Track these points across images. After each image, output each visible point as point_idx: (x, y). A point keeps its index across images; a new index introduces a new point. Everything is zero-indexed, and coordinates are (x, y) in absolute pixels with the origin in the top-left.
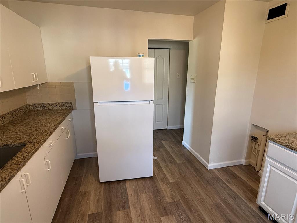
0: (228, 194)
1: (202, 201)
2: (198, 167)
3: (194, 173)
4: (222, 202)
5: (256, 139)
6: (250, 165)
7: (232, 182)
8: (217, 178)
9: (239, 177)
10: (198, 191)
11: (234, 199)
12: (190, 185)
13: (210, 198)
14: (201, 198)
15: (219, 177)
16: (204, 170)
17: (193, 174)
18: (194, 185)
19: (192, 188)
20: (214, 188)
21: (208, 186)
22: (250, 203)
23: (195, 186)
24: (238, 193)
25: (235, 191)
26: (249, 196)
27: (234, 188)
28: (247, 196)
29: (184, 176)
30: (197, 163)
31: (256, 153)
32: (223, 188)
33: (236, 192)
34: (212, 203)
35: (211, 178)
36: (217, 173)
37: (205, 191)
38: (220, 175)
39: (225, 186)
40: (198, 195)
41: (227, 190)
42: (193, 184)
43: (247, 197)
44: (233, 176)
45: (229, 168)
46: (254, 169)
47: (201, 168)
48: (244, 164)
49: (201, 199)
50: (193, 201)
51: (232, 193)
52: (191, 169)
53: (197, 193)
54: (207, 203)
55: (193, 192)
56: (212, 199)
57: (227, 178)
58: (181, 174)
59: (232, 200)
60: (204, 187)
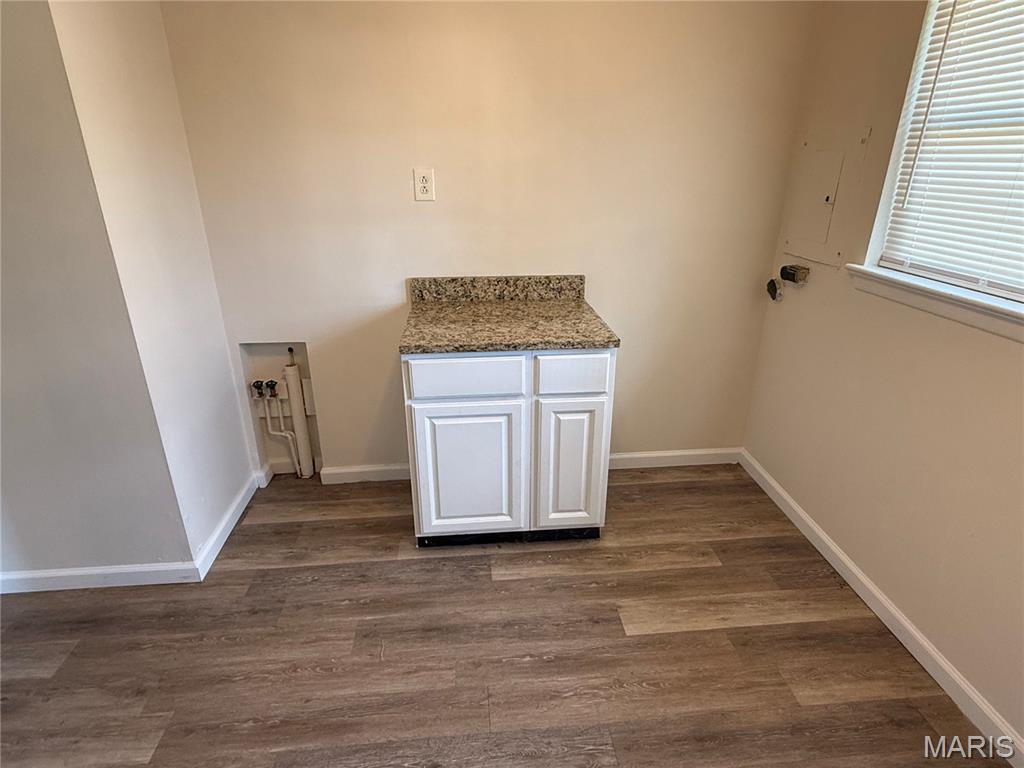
0: (343, 583)
1: (327, 669)
2: (159, 609)
3: (179, 636)
4: (362, 614)
5: (272, 385)
6: (275, 475)
7: (306, 549)
8: (263, 576)
9: (300, 525)
10: (275, 662)
11: (364, 578)
12: (228, 679)
13: (327, 640)
14: (314, 669)
15: (264, 570)
16: (196, 595)
17: (177, 641)
18: (241, 663)
19: (247, 678)
20: (298, 608)
21: (277, 620)
22: (396, 555)
23: (249, 662)
24: (353, 561)
25: (341, 562)
26: (373, 543)
27: (330, 558)
28: (372, 546)
29: (160, 681)
30: (132, 601)
31: (283, 428)
32: (310, 583)
33: (348, 561)
34: (352, 642)
35: (248, 595)
36: (236, 565)
37: (290, 640)
38: (258, 564)
39: (307, 574)
40: (295, 671)
41: (326, 579)
42: (231, 664)
43: (374, 548)
44: (285, 534)
45: (246, 522)
46: (297, 477)
47: (175, 602)
48: (264, 485)
49: (318, 669)
50: (307, 701)
51: (345, 572)
52: (146, 637)
53: (284, 671)
54: (343, 660)
55: (271, 681)
56: (333, 635)
57: (282, 553)
58: (141, 692)
59: (366, 585)
60: (273, 635)
